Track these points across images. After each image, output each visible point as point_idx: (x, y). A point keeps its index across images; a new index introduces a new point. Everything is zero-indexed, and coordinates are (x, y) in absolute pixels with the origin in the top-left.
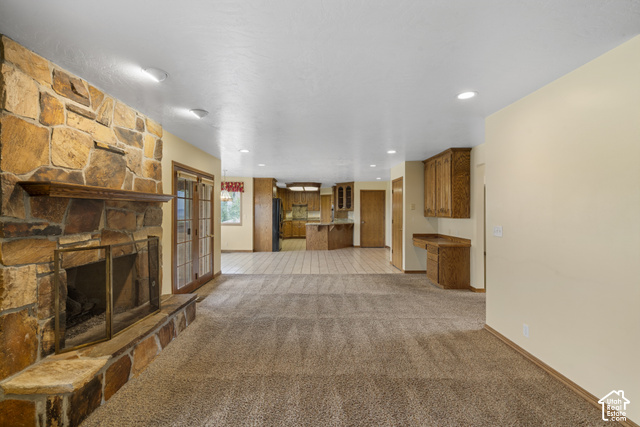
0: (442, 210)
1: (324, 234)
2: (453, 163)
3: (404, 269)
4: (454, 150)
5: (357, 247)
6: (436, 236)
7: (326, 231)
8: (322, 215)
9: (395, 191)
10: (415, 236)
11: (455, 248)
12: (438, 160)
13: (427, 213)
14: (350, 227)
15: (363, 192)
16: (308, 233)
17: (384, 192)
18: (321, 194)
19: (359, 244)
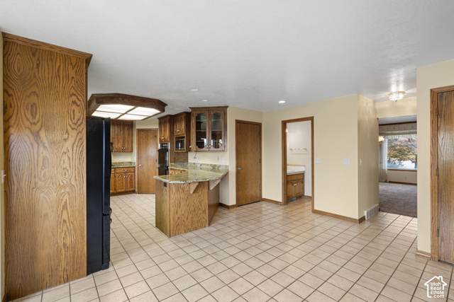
1: (204, 196)
8: (139, 157)
15: (239, 123)
17: (259, 125)
18: (138, 127)
19: (234, 203)
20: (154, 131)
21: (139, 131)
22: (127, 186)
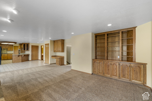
0: (59, 51)
1: (20, 58)
2: (62, 42)
3: (50, 63)
4: (62, 40)
5: (30, 60)
6: (56, 56)
7: (21, 57)
9: (46, 46)
10: (52, 56)
11: (62, 58)
12: (58, 41)
13: (54, 51)
14: (28, 55)
15: (32, 46)
16: (14, 58)
17: (38, 46)
18: (14, 45)
19: (31, 60)
20: (18, 46)
21: (14, 46)
22: (11, 58)
